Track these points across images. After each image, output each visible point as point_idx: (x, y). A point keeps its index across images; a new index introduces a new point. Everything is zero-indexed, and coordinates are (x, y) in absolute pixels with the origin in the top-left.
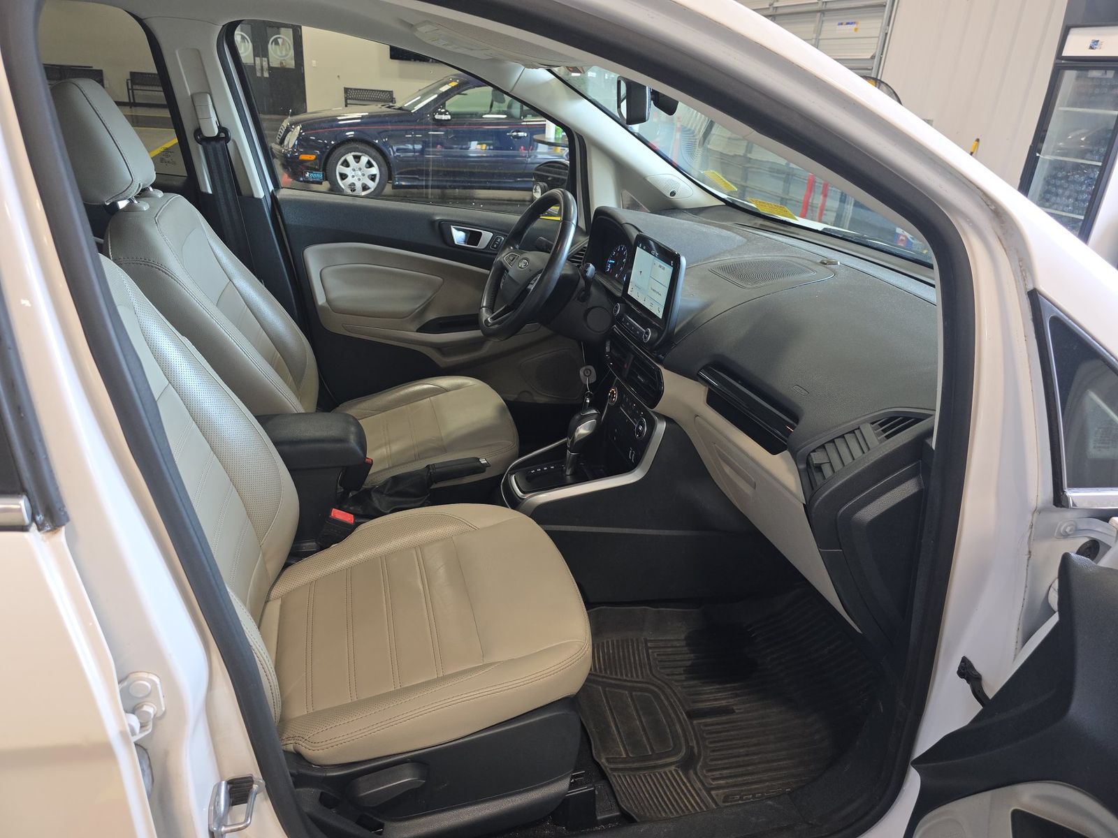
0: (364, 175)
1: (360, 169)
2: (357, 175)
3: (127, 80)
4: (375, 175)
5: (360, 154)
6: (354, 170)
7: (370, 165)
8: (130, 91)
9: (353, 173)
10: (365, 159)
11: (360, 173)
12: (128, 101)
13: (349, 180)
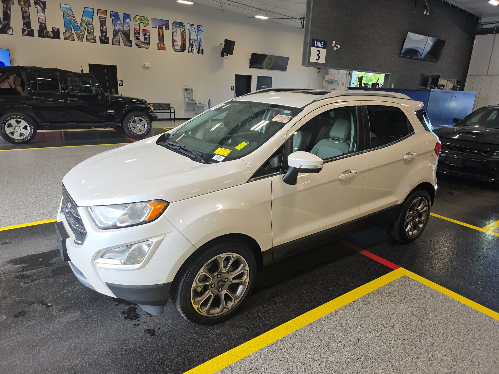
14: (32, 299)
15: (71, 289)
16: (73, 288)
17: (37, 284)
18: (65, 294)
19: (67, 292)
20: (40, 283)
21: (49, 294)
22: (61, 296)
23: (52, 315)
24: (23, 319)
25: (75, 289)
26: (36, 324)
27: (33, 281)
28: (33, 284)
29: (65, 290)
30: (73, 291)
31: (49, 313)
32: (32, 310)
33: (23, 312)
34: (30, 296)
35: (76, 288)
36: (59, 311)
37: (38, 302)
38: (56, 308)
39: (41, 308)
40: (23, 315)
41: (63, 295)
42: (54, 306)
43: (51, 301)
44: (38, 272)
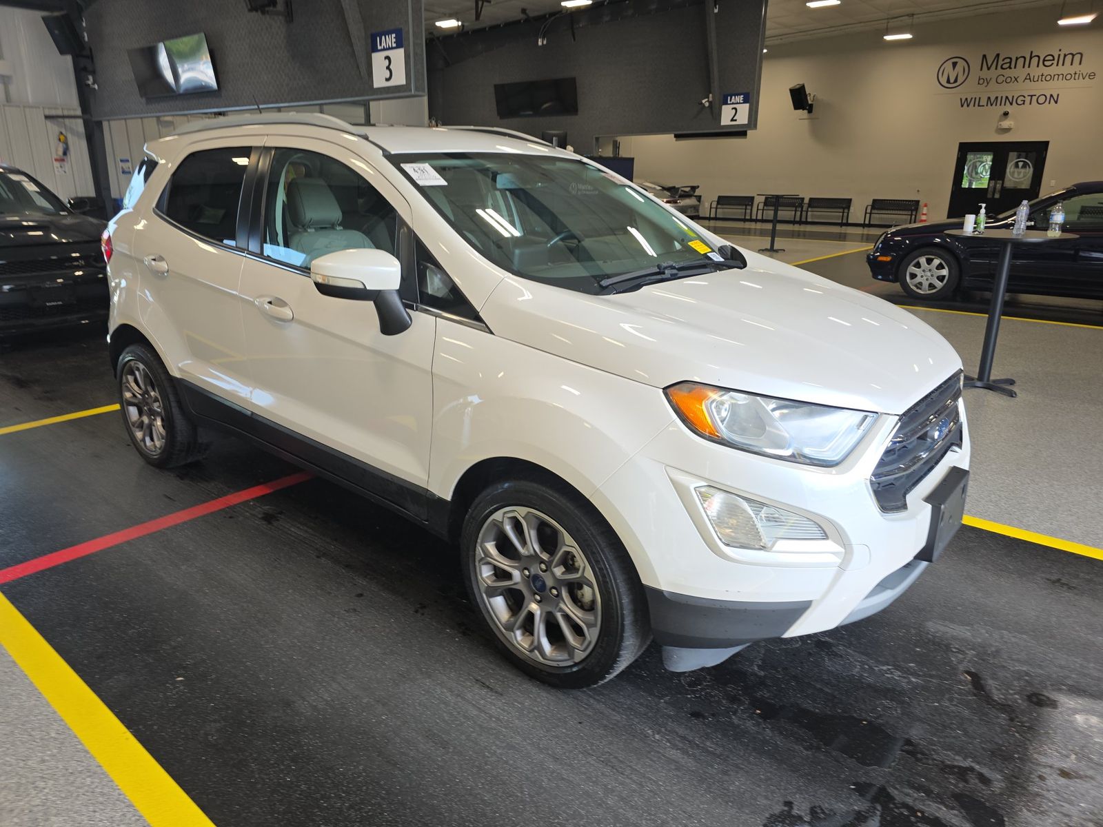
0: (932, 275)
1: (930, 270)
2: (926, 276)
3: (867, 206)
4: (944, 277)
5: (933, 257)
6: (924, 271)
7: (940, 267)
8: (868, 215)
9: (923, 274)
10: (937, 262)
11: (929, 274)
12: (863, 223)
13: (918, 279)
14: (998, 717)
15: (897, 675)
16: (892, 673)
17: (960, 751)
18: (919, 676)
19: (912, 674)
20: (950, 747)
21: (951, 700)
22: (931, 676)
23: (978, 655)
24: (1039, 686)
25: (890, 667)
26: (1018, 661)
27: (963, 773)
28: (968, 763)
29: (910, 682)
30: (897, 667)
31: (981, 661)
32: (1011, 692)
33: (1032, 702)
34: (998, 730)
35: (885, 668)
36: (960, 651)
37: (988, 699)
38: (960, 662)
39: (990, 682)
40: (1035, 694)
41: (925, 675)
42: (961, 668)
43: (960, 682)
44: (928, 792)
